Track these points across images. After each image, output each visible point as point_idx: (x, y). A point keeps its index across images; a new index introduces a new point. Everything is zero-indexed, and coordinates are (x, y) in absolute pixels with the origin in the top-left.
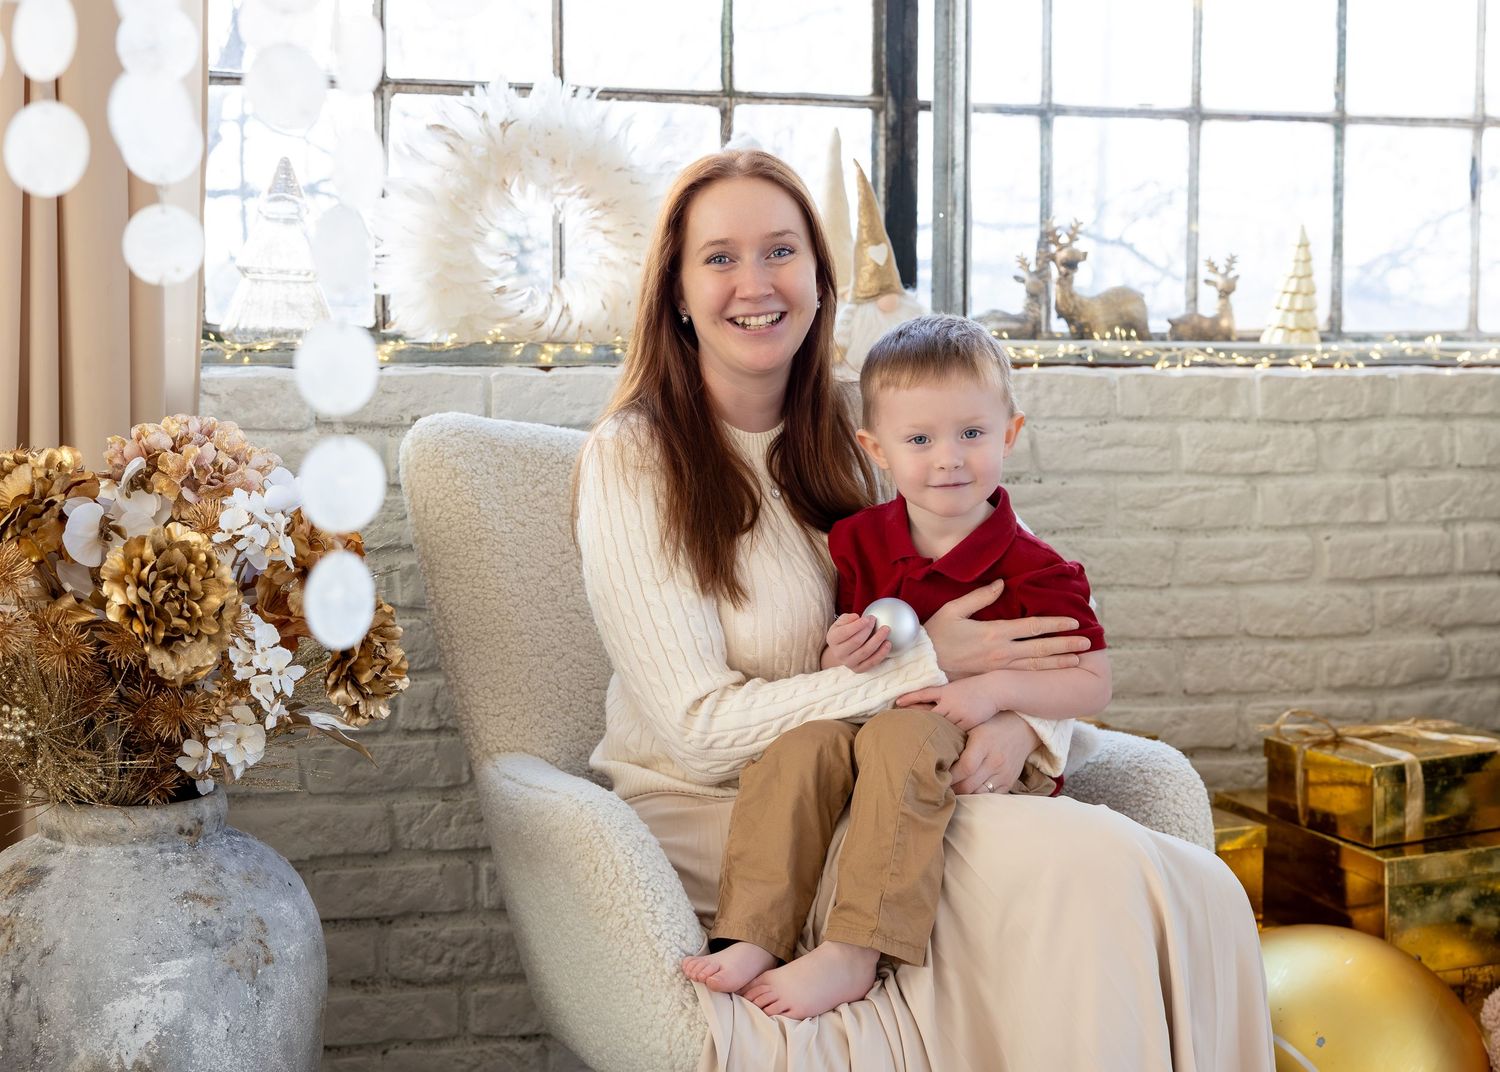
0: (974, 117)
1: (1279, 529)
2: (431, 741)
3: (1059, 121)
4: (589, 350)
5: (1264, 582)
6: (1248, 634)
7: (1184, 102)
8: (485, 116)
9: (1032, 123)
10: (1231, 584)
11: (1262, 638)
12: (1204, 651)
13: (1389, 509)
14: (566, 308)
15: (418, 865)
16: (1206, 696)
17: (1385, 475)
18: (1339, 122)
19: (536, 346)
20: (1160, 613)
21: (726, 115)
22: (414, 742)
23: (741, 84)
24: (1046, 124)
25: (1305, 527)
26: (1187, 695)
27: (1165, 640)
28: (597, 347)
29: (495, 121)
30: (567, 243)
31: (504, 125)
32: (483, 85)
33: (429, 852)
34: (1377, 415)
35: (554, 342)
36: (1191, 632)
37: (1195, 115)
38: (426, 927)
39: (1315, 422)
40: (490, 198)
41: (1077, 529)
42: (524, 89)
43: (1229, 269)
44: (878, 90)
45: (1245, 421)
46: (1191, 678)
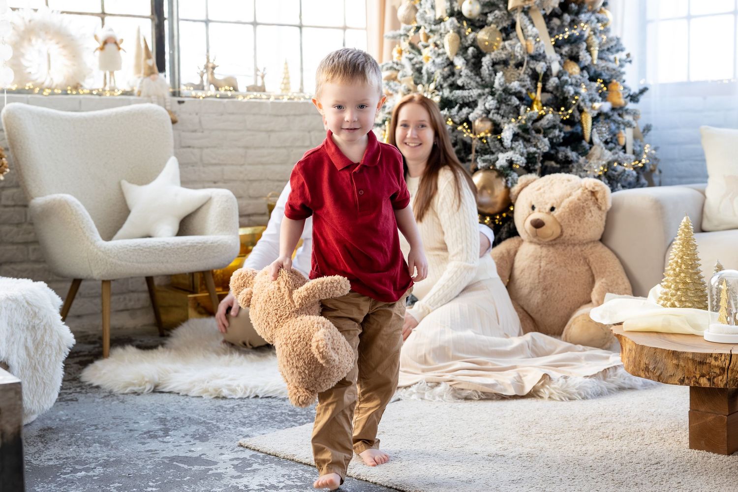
0: (181, 22)
1: (277, 148)
2: (12, 209)
3: (210, 24)
4: (60, 92)
5: (273, 164)
6: (268, 179)
7: (252, 20)
8: (23, 18)
9: (203, 24)
10: (262, 164)
11: (273, 181)
12: (255, 184)
13: (311, 142)
14: (52, 79)
15: (10, 247)
16: (257, 198)
17: (309, 132)
18: (300, 27)
19: (42, 90)
20: (241, 172)
21: (103, 20)
22: (7, 209)
23: (106, 11)
24: (207, 25)
25: (285, 147)
26: (250, 197)
27: (243, 181)
28: (62, 91)
29: (27, 20)
30: (51, 59)
31: (30, 21)
32: (22, 9)
33: (13, 243)
34: (306, 114)
35: (48, 88)
36: (251, 178)
37: (255, 24)
38: (12, 266)
39: (287, 116)
40: (26, 43)
41: (215, 147)
42: (36, 10)
43: (264, 70)
44: (152, 14)
45: (265, 115)
46: (251, 192)
